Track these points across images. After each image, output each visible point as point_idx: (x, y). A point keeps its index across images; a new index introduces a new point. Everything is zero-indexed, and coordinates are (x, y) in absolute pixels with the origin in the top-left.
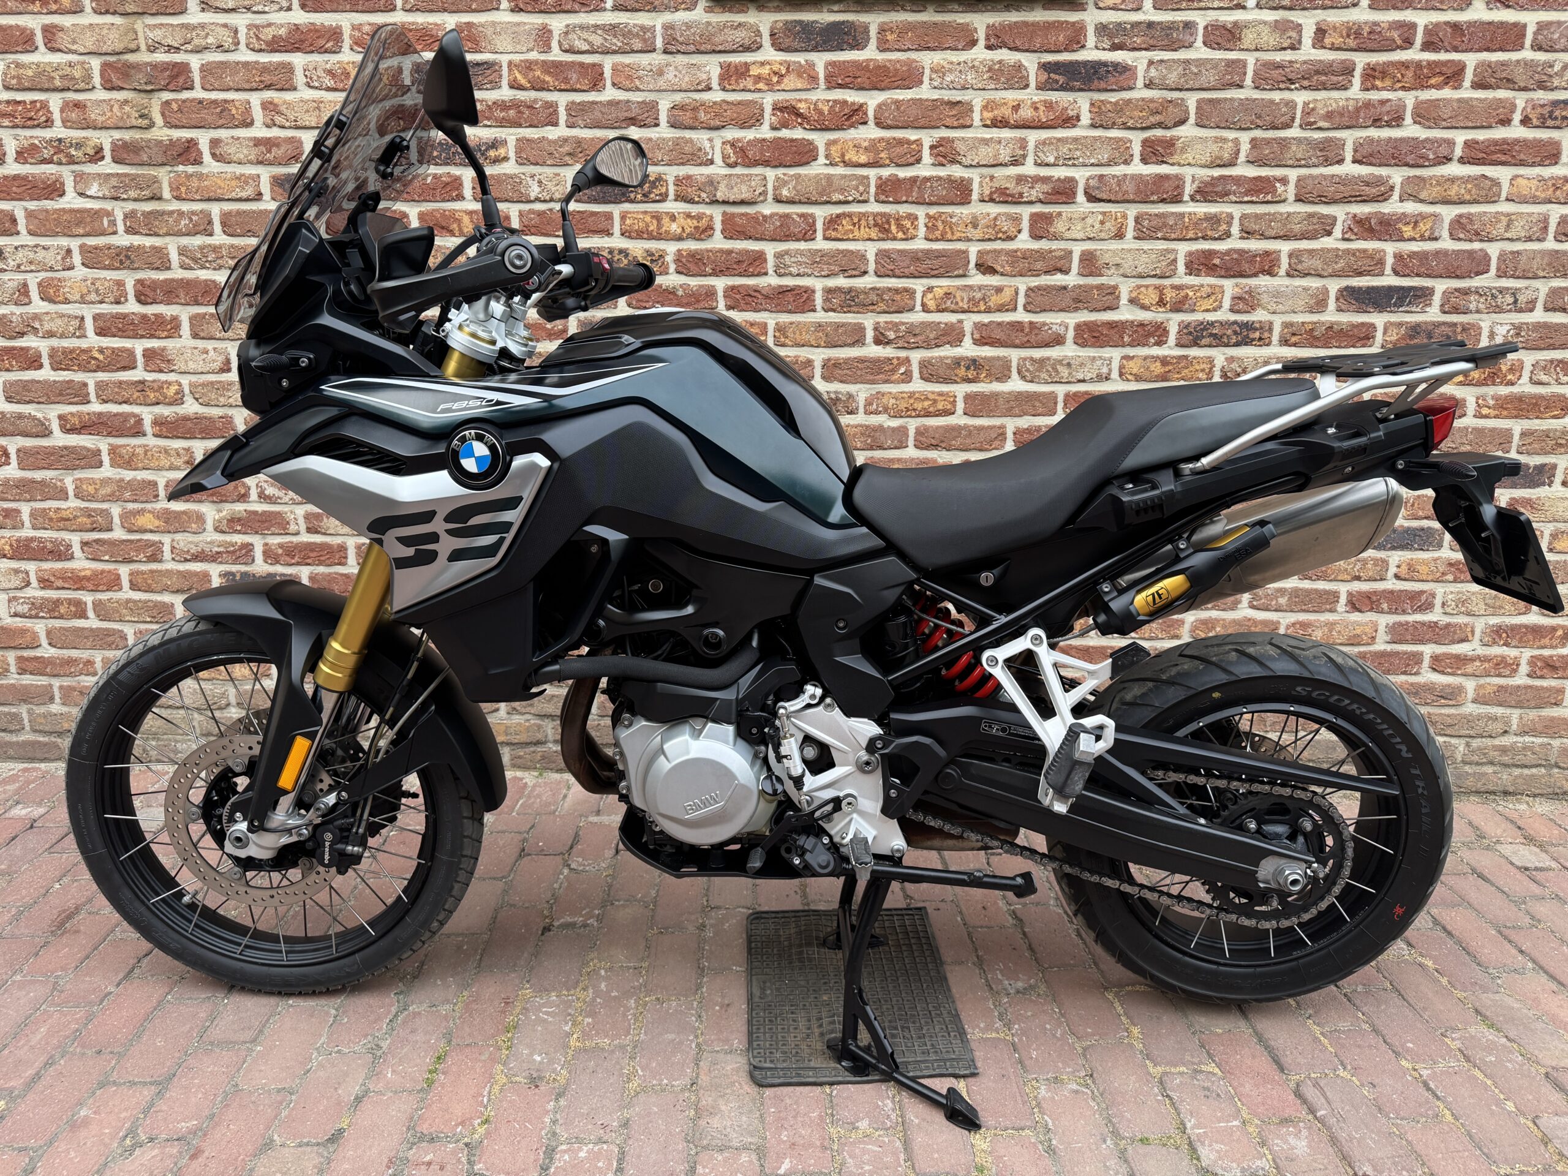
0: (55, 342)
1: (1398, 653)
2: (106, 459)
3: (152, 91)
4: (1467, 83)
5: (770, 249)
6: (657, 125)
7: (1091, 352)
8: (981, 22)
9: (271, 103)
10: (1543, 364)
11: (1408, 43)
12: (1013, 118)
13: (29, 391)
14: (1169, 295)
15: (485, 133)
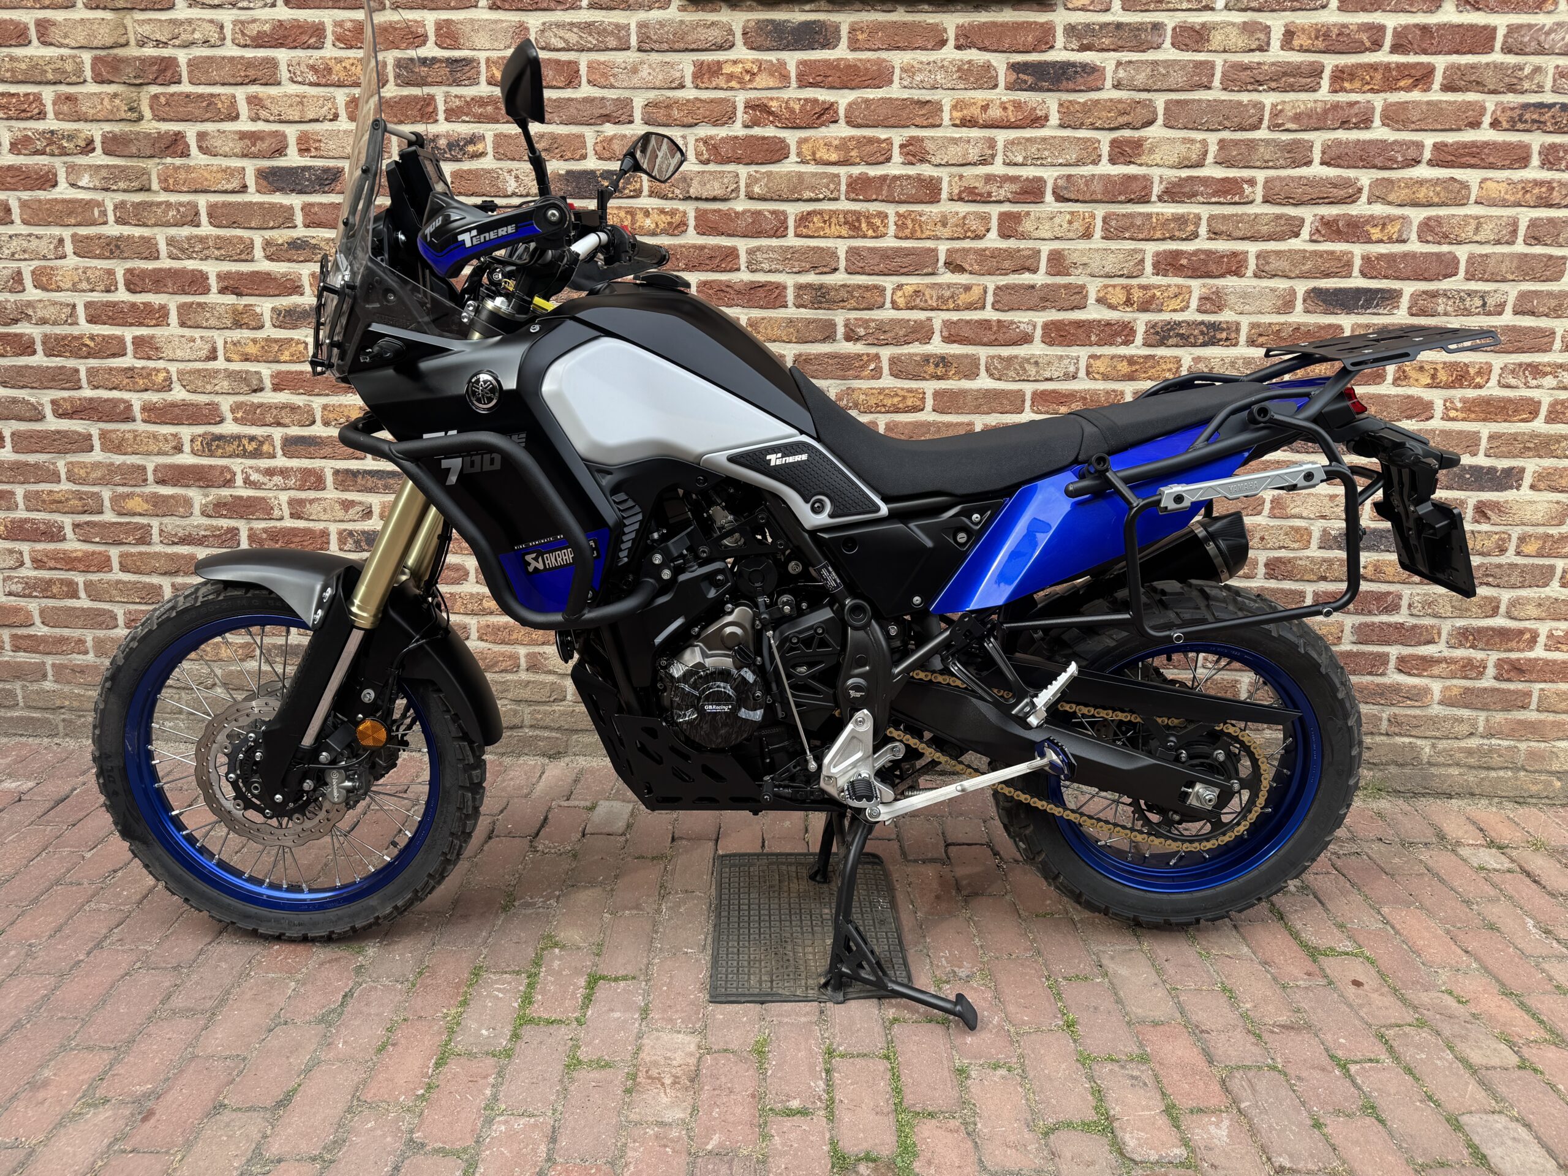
0: (47, 329)
1: (1364, 654)
2: (96, 443)
3: (141, 85)
4: (1436, 86)
5: (743, 245)
6: (631, 122)
7: (1059, 351)
8: (951, 21)
9: (256, 97)
10: (1511, 367)
11: (1377, 45)
12: (982, 118)
13: (23, 376)
14: (1137, 295)
15: (463, 129)
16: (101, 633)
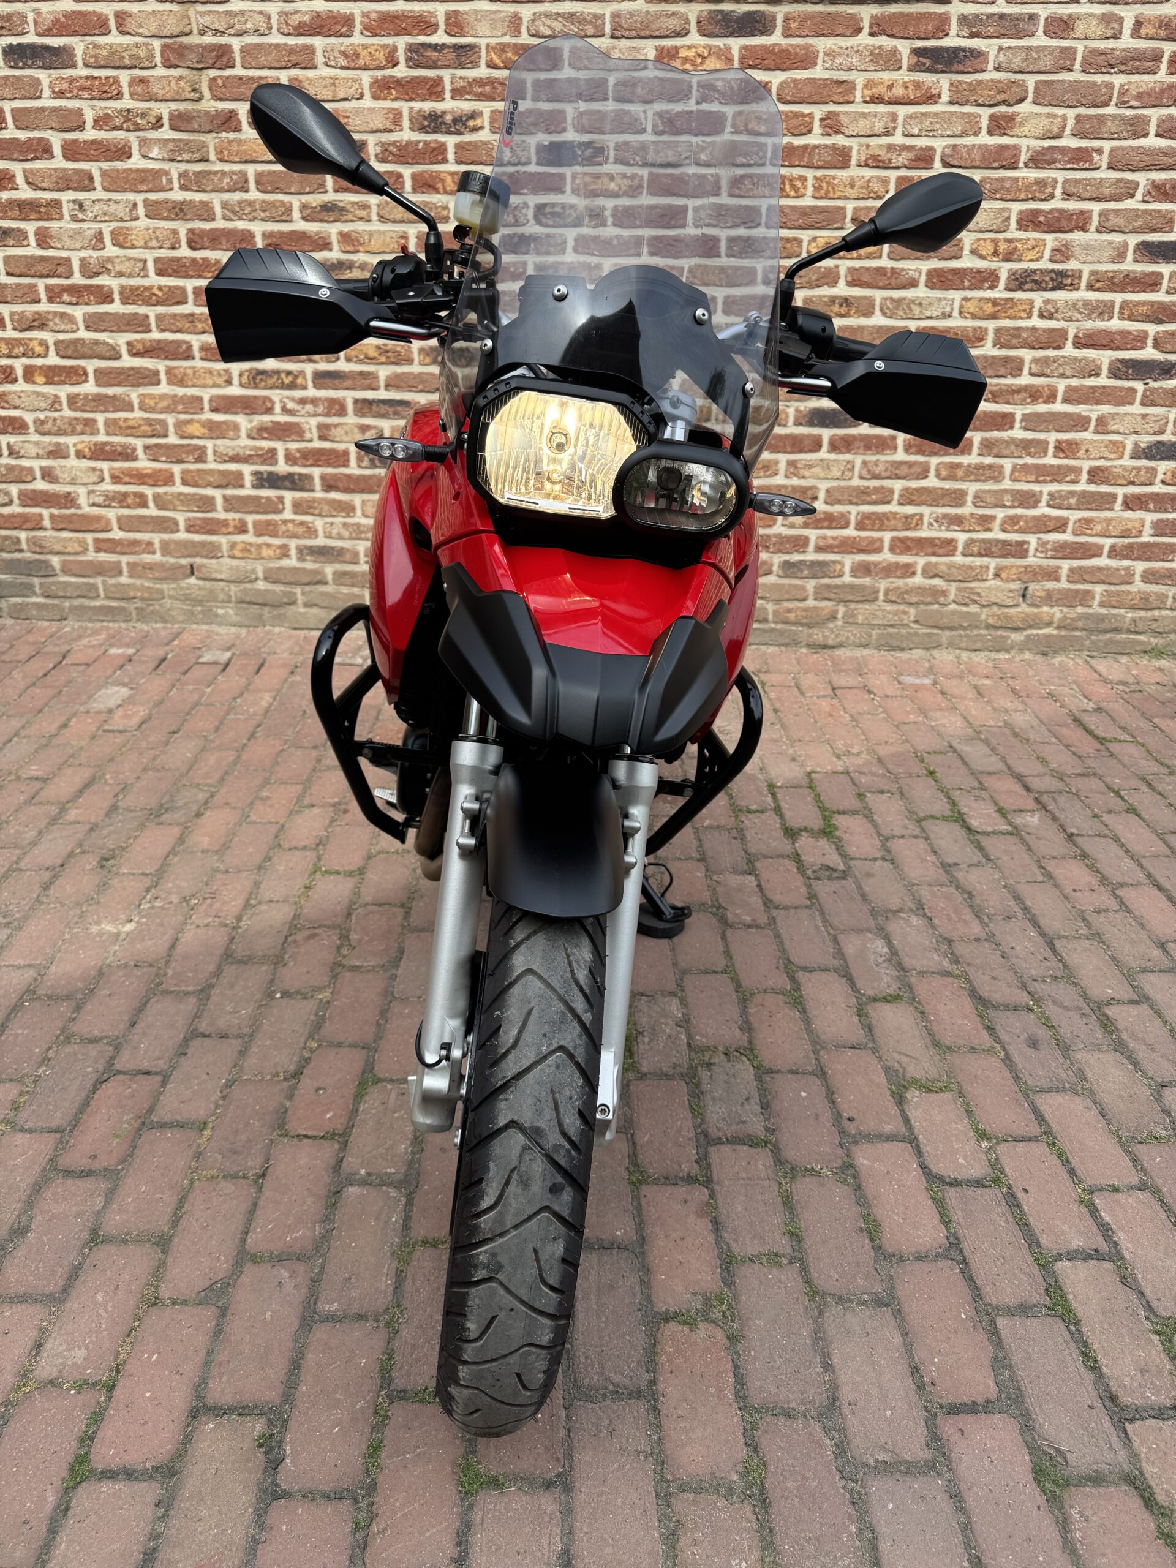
0: (123, 281)
2: (163, 377)
3: (202, 68)
5: (690, 204)
7: (938, 294)
8: (866, 13)
9: (296, 80)
12: (887, 96)
13: (104, 321)
14: (1003, 247)
15: (465, 106)
16: (166, 536)
